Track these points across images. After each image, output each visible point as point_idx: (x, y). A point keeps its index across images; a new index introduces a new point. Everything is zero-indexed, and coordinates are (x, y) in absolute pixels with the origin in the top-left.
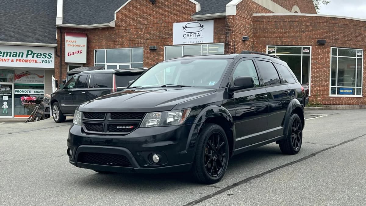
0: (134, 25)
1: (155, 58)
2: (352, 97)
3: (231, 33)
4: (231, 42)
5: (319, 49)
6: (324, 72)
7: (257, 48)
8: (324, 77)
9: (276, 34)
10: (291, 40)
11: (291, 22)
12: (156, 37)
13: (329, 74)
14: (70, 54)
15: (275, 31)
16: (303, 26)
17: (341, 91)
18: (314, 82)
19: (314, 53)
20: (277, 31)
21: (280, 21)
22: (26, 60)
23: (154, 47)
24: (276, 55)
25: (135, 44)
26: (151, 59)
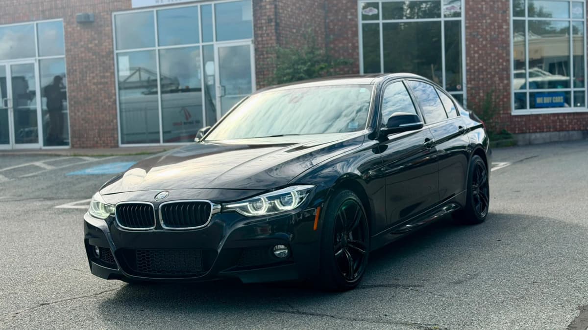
1: (91, 43)
2: (564, 114)
5: (483, 3)
6: (497, 58)
7: (335, 8)
8: (497, 70)
13: (508, 61)
17: (539, 100)
18: (473, 82)
19: (471, 13)
23: (88, 16)
24: (381, 21)
25: (43, 12)
26: (82, 46)
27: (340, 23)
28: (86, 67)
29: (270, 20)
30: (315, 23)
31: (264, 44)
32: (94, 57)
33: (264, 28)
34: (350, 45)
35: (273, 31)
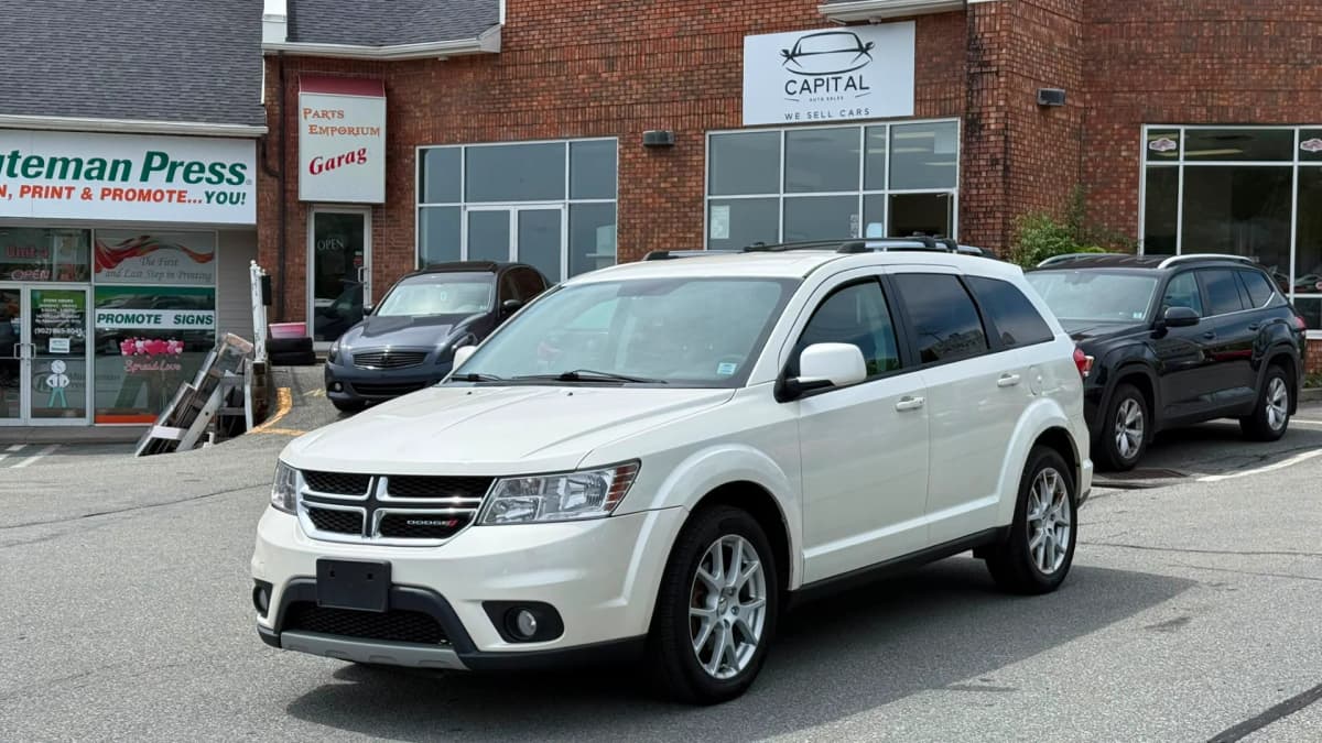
0: (579, 46)
1: (665, 182)
3: (990, 79)
4: (989, 113)
7: (1099, 137)
9: (1183, 77)
10: (1248, 100)
11: (1250, 24)
12: (671, 94)
14: (320, 167)
15: (1177, 61)
16: (1304, 41)
20: (1189, 63)
21: (1201, 18)
22: (141, 191)
23: (664, 136)
24: (1181, 163)
25: (585, 123)
26: (649, 186)
27: (1107, 164)
28: (654, 221)
29: (995, 162)
30: (1064, 163)
31: (982, 201)
32: (669, 205)
33: (984, 174)
34: (1123, 202)
35: (1000, 180)
